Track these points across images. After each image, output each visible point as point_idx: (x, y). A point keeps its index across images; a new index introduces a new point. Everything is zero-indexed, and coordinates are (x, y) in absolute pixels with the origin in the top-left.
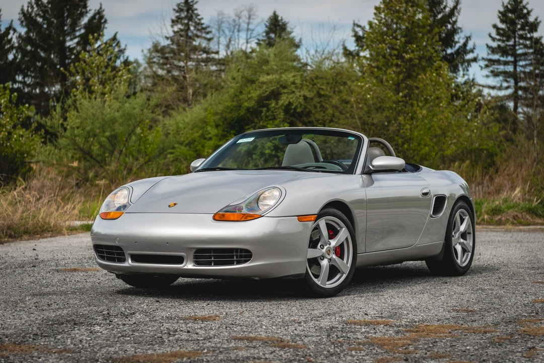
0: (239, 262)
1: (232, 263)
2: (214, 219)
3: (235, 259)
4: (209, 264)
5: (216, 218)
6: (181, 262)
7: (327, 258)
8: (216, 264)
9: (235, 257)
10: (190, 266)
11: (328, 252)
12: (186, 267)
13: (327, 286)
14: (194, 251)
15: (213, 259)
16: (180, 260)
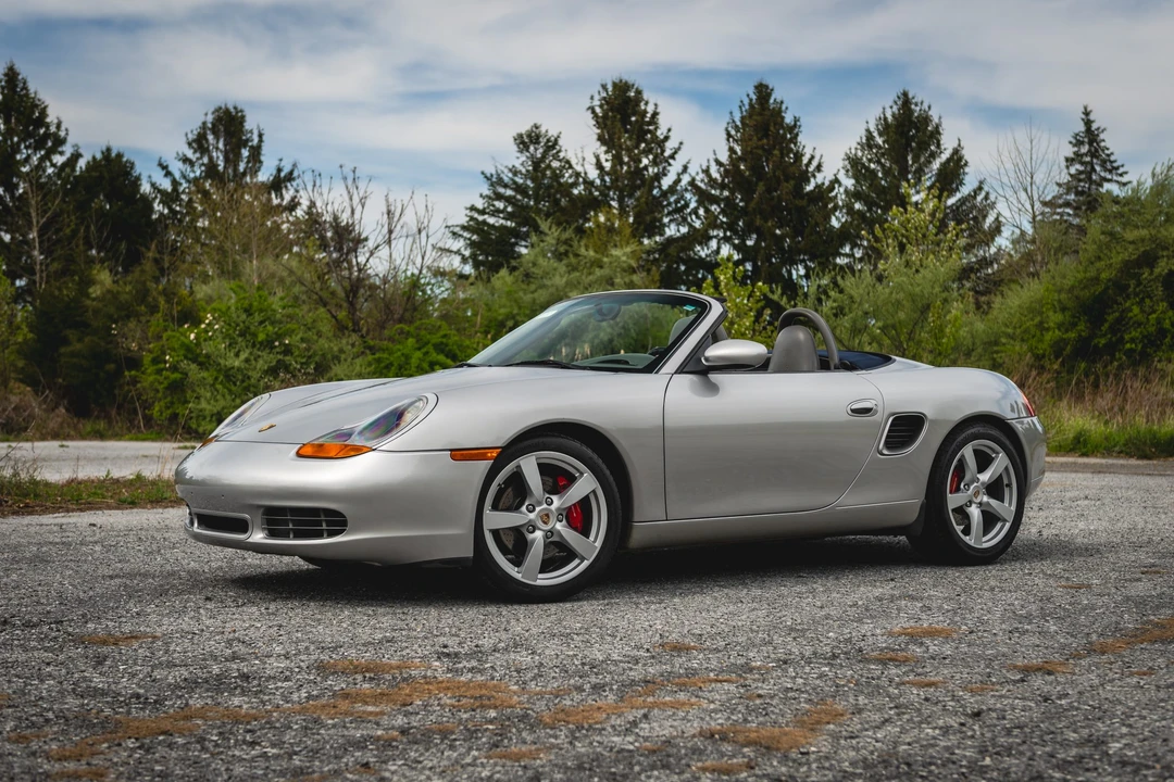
0: (332, 534)
1: (319, 535)
2: (299, 455)
3: (324, 527)
4: (285, 535)
5: (302, 452)
6: (245, 530)
7: (540, 529)
8: (298, 535)
9: (324, 524)
10: (258, 537)
11: (546, 517)
12: (250, 540)
13: (539, 582)
14: (262, 510)
15: (291, 527)
16: (242, 526)
